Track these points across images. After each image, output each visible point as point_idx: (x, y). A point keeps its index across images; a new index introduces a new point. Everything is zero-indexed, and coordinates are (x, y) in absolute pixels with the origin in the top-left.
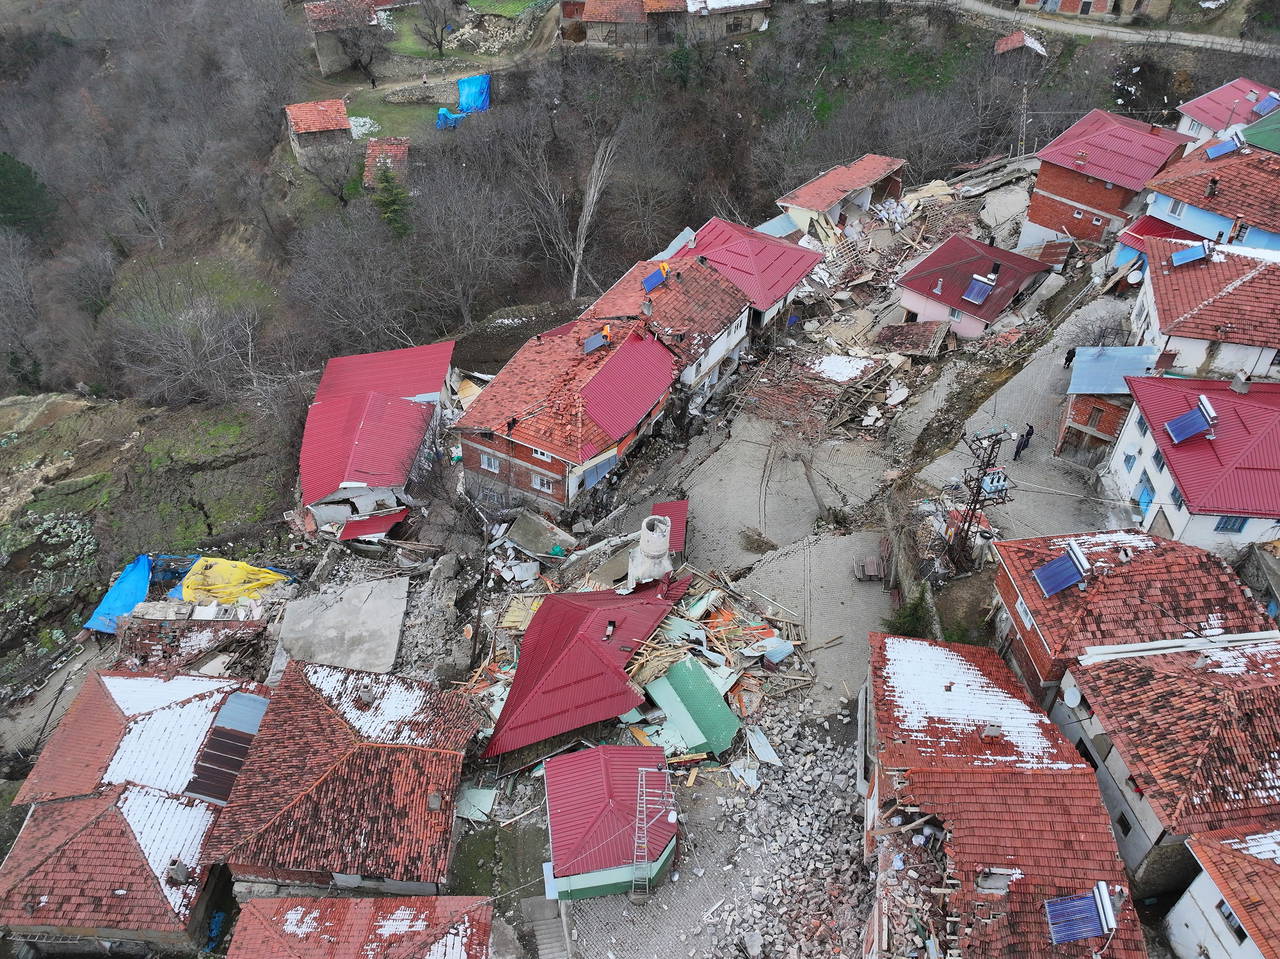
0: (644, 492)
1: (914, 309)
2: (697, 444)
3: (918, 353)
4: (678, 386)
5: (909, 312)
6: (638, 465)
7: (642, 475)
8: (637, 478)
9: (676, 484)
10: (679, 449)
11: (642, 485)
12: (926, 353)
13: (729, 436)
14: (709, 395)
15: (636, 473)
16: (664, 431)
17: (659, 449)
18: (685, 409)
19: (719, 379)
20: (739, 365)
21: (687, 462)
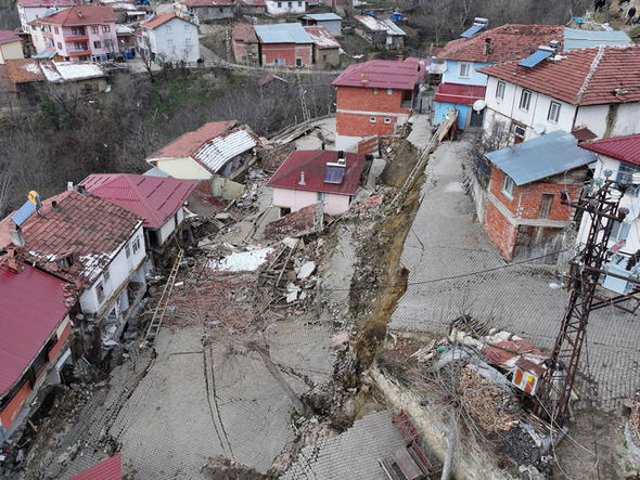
0: (63, 457)
1: (286, 205)
2: (119, 375)
3: (306, 232)
4: (81, 317)
5: (282, 209)
6: (50, 426)
7: (57, 436)
8: (51, 442)
9: (103, 433)
10: (99, 388)
11: (58, 449)
12: (313, 230)
13: (155, 355)
14: (123, 322)
15: (48, 436)
16: (77, 373)
17: (77, 397)
18: (97, 342)
19: (130, 304)
20: (148, 287)
21: (112, 400)
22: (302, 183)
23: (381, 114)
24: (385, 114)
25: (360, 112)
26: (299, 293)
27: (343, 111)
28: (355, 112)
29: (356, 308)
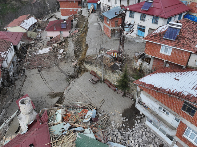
0: (9, 102)
1: (51, 36)
2: (18, 83)
3: (59, 42)
4: (3, 69)
5: (50, 37)
6: (2, 96)
7: (5, 99)
8: (4, 100)
9: (18, 95)
10: (12, 87)
11: (7, 101)
12: (61, 41)
13: (26, 76)
14: (13, 71)
15: (3, 99)
16: (5, 84)
17: (7, 90)
18: (8, 76)
19: (14, 67)
20: (17, 62)
21: (18, 88)
22: (55, 29)
23: (73, 8)
24: (74, 8)
25: (67, 8)
26: (61, 56)
27: (62, 9)
28: (66, 8)
29: (76, 56)
